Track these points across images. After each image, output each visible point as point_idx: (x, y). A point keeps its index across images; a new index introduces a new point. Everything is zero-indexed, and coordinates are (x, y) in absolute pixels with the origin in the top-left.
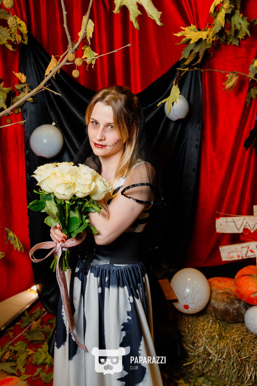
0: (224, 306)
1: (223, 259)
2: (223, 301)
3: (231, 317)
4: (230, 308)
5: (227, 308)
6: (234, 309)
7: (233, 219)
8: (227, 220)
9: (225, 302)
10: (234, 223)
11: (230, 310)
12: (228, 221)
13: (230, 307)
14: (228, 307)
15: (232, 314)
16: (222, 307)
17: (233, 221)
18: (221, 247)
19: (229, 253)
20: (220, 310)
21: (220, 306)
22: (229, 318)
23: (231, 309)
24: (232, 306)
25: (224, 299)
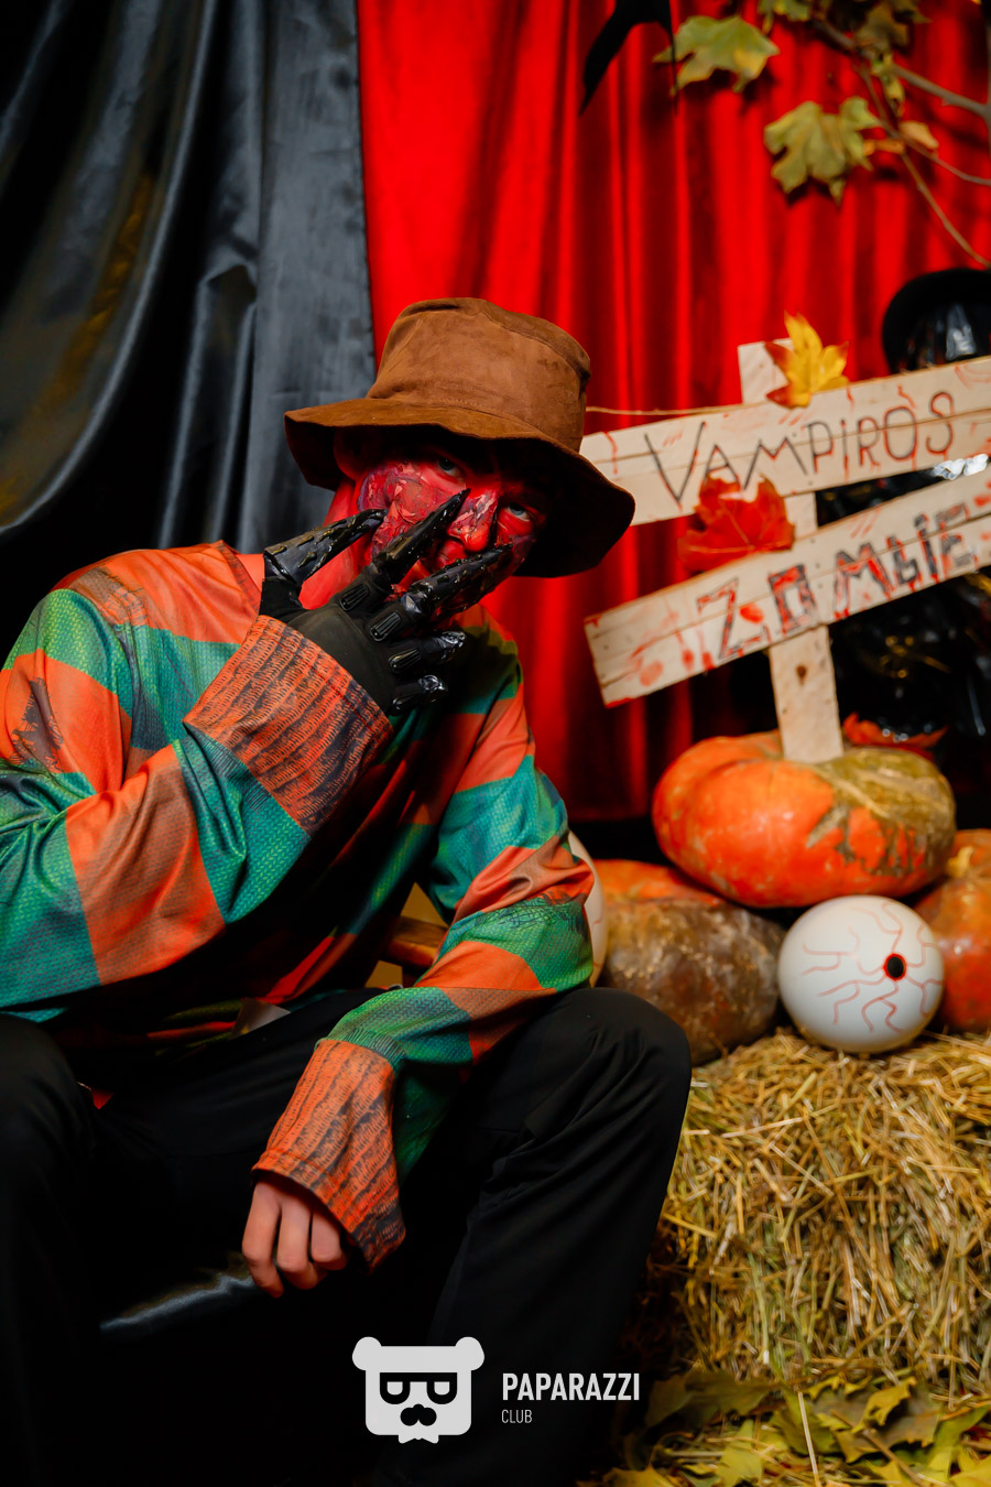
0: (666, 952)
1: (611, 695)
2: (655, 931)
3: (712, 1005)
4: (698, 956)
5: (684, 957)
6: (722, 957)
7: (646, 438)
8: (615, 450)
9: (665, 929)
10: (650, 459)
11: (702, 964)
12: (620, 453)
13: (698, 950)
14: (691, 950)
15: (716, 989)
16: (659, 965)
17: (645, 449)
18: (595, 622)
19: (639, 650)
20: (648, 987)
21: (648, 961)
22: (706, 1017)
23: (705, 958)
24: (706, 944)
25: (653, 920)
